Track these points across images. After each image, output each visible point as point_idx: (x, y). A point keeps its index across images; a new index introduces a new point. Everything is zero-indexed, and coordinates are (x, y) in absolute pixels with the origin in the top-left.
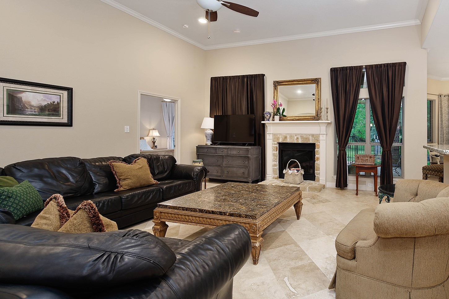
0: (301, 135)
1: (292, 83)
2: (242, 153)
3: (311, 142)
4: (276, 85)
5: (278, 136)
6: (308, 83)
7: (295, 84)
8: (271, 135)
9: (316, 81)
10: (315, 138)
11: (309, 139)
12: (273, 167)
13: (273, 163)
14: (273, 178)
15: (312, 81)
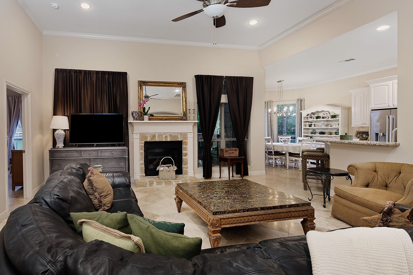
0: (169, 134)
1: (159, 84)
2: (116, 154)
3: (179, 140)
4: (141, 85)
5: (146, 135)
6: (171, 86)
7: (162, 85)
8: (138, 135)
9: (183, 85)
10: (183, 136)
11: (177, 137)
12: (140, 166)
13: (140, 162)
14: (141, 177)
15: (179, 84)
